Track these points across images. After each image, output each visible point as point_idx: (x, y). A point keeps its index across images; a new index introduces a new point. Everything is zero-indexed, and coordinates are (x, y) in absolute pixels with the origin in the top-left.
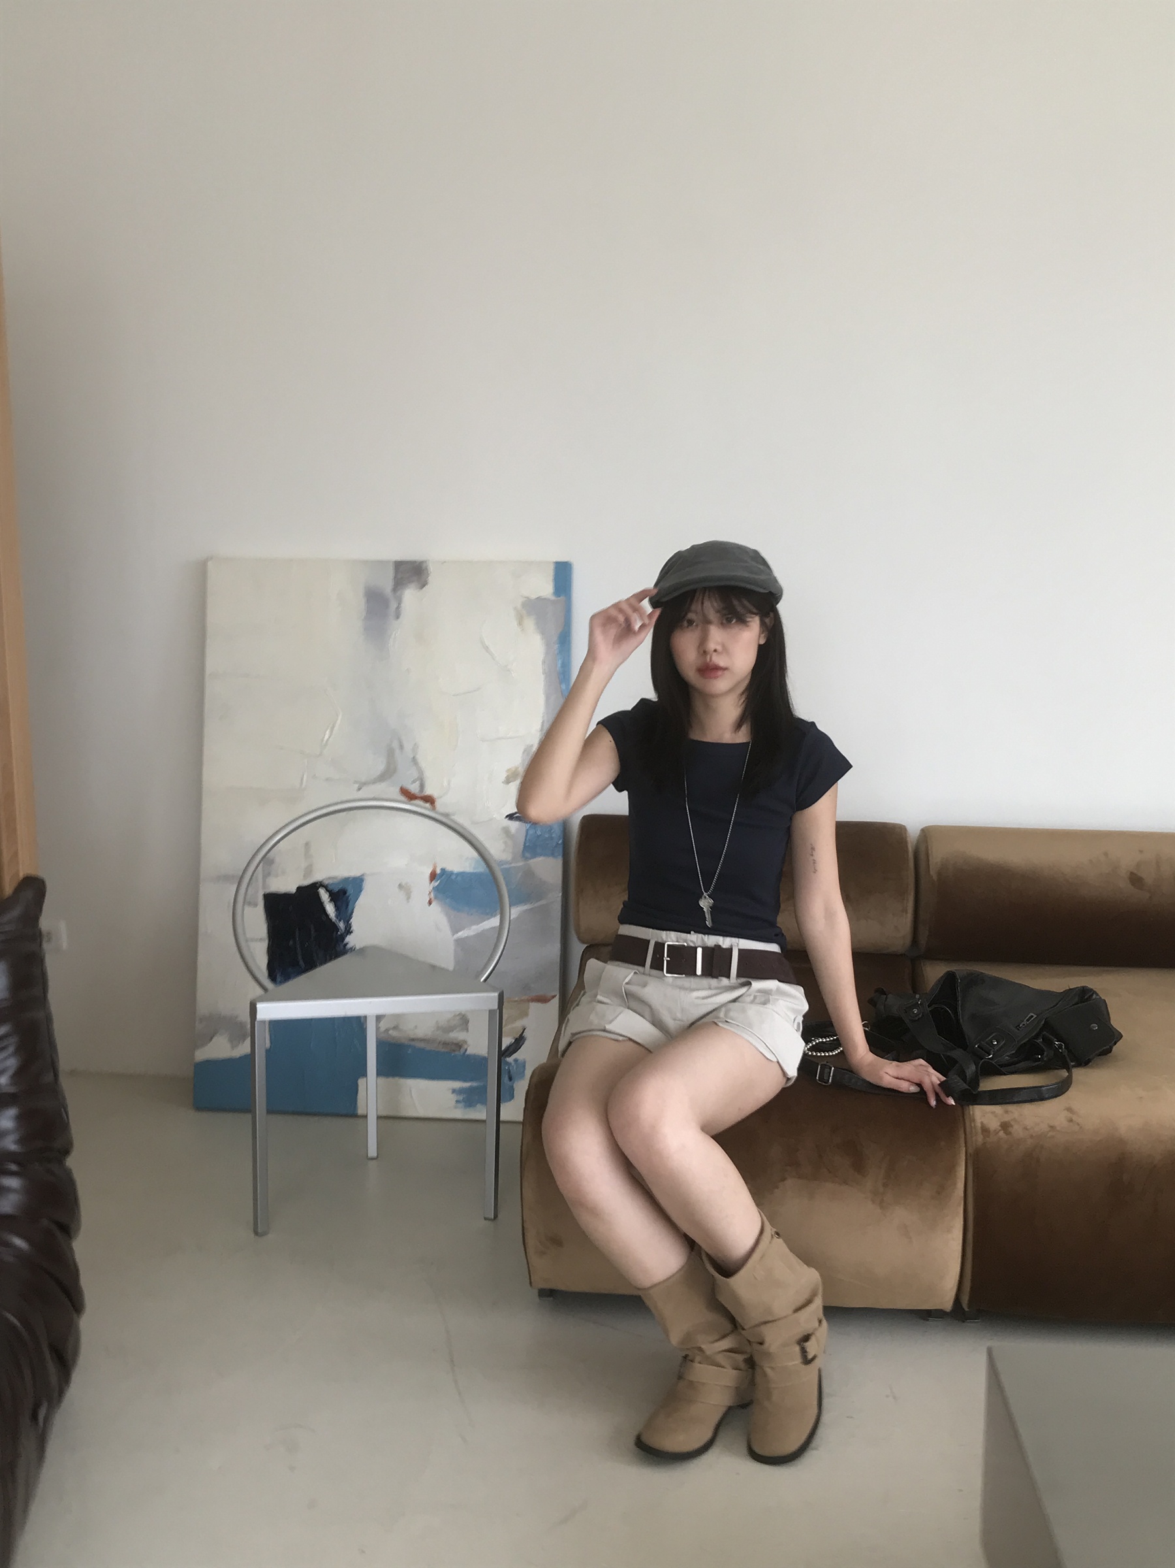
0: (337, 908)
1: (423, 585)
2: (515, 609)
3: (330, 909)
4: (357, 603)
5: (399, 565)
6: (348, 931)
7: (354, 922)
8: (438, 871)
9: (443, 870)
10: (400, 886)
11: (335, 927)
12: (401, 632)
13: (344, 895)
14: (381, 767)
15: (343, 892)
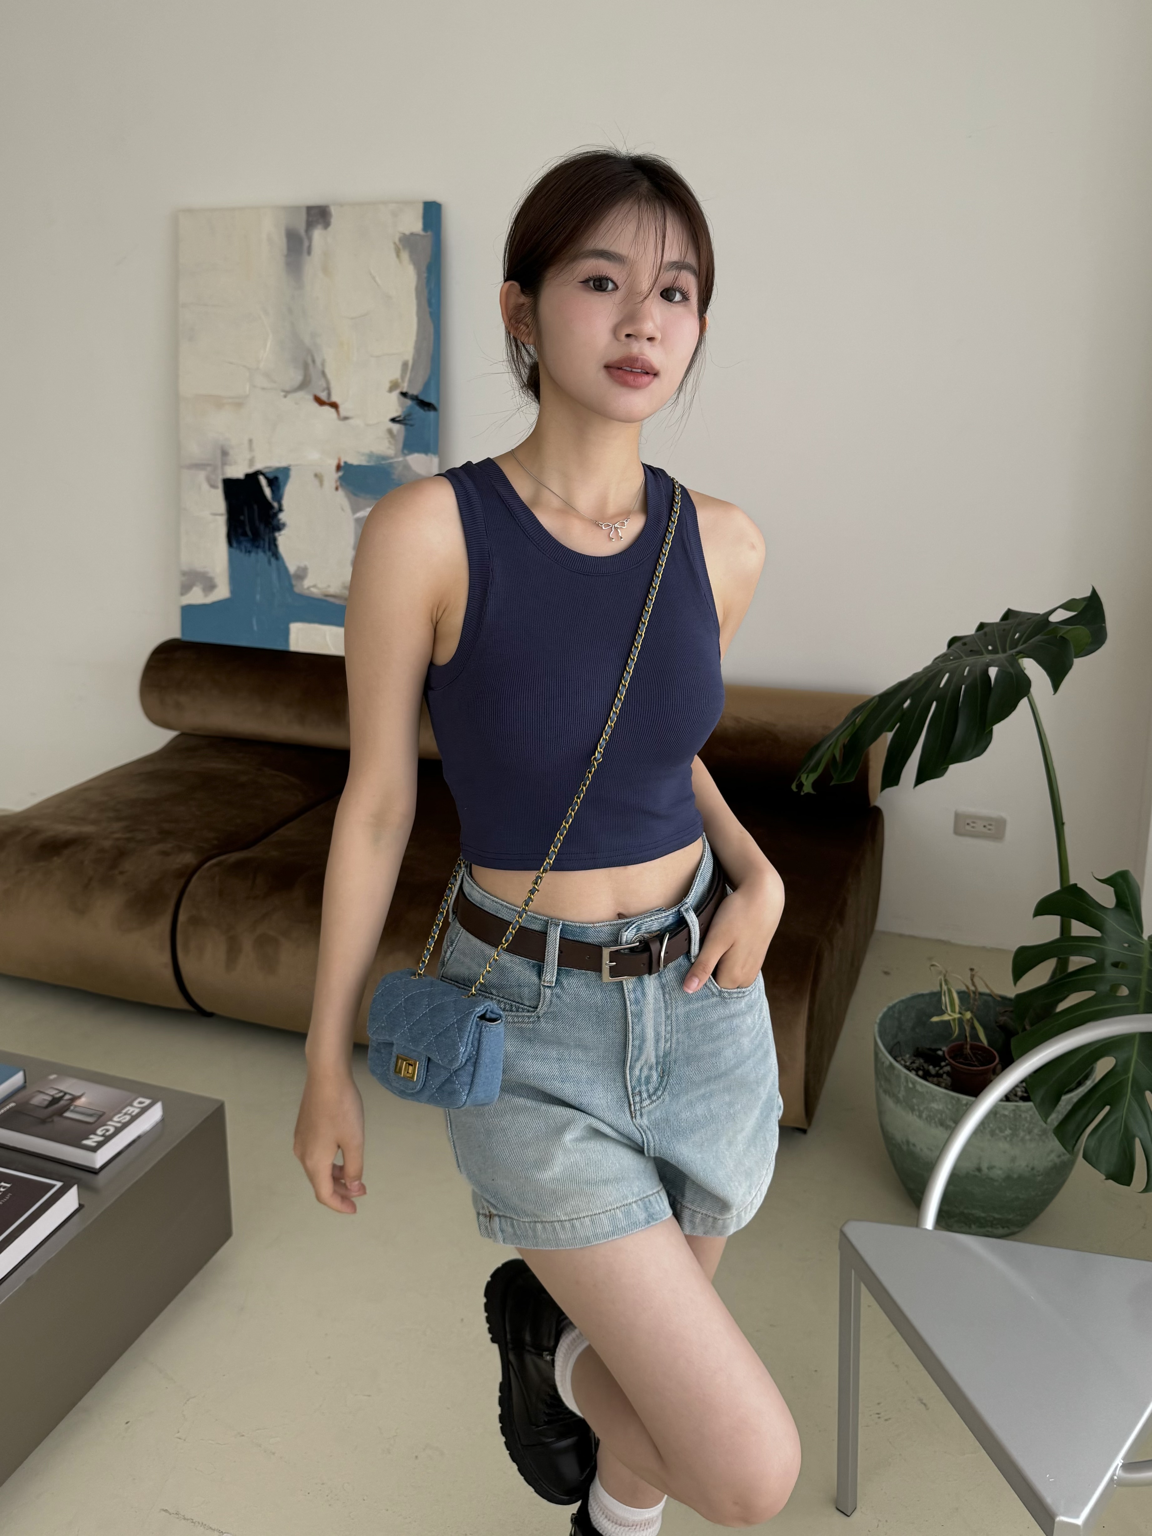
0: (273, 491)
1: (327, 224)
2: (395, 243)
3: (267, 491)
4: (281, 242)
5: (309, 209)
6: (281, 510)
7: (285, 502)
8: (342, 464)
9: (345, 463)
10: (316, 475)
11: (272, 507)
12: (312, 265)
13: (277, 480)
14: (299, 378)
15: (276, 478)
